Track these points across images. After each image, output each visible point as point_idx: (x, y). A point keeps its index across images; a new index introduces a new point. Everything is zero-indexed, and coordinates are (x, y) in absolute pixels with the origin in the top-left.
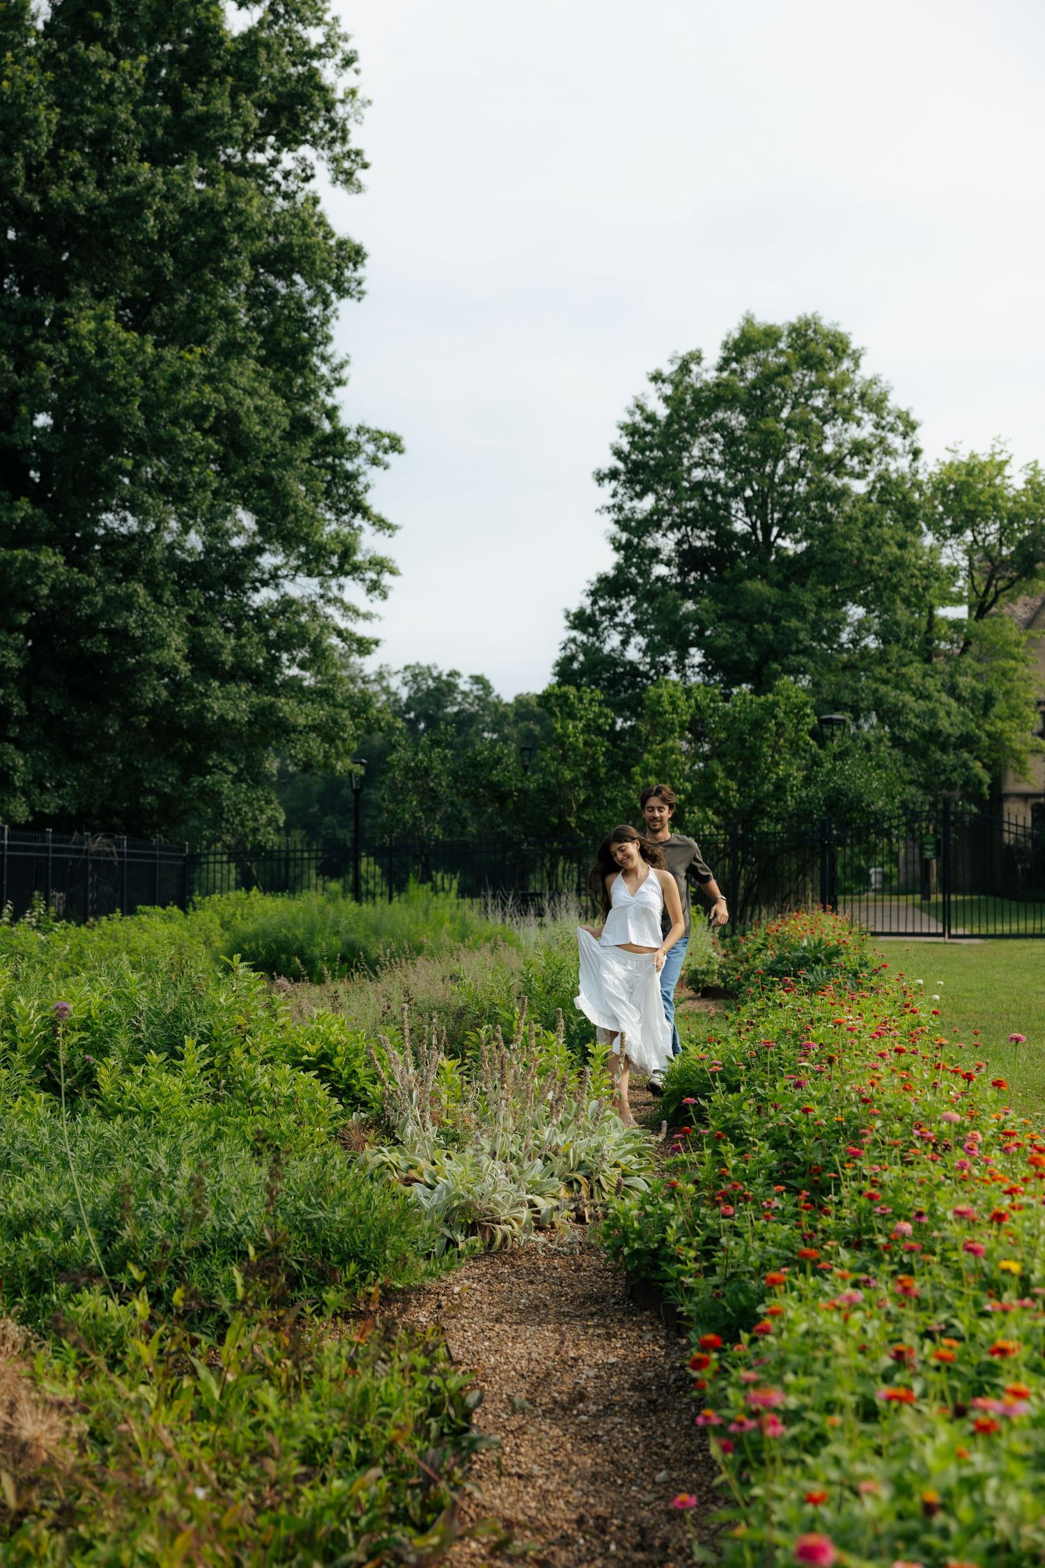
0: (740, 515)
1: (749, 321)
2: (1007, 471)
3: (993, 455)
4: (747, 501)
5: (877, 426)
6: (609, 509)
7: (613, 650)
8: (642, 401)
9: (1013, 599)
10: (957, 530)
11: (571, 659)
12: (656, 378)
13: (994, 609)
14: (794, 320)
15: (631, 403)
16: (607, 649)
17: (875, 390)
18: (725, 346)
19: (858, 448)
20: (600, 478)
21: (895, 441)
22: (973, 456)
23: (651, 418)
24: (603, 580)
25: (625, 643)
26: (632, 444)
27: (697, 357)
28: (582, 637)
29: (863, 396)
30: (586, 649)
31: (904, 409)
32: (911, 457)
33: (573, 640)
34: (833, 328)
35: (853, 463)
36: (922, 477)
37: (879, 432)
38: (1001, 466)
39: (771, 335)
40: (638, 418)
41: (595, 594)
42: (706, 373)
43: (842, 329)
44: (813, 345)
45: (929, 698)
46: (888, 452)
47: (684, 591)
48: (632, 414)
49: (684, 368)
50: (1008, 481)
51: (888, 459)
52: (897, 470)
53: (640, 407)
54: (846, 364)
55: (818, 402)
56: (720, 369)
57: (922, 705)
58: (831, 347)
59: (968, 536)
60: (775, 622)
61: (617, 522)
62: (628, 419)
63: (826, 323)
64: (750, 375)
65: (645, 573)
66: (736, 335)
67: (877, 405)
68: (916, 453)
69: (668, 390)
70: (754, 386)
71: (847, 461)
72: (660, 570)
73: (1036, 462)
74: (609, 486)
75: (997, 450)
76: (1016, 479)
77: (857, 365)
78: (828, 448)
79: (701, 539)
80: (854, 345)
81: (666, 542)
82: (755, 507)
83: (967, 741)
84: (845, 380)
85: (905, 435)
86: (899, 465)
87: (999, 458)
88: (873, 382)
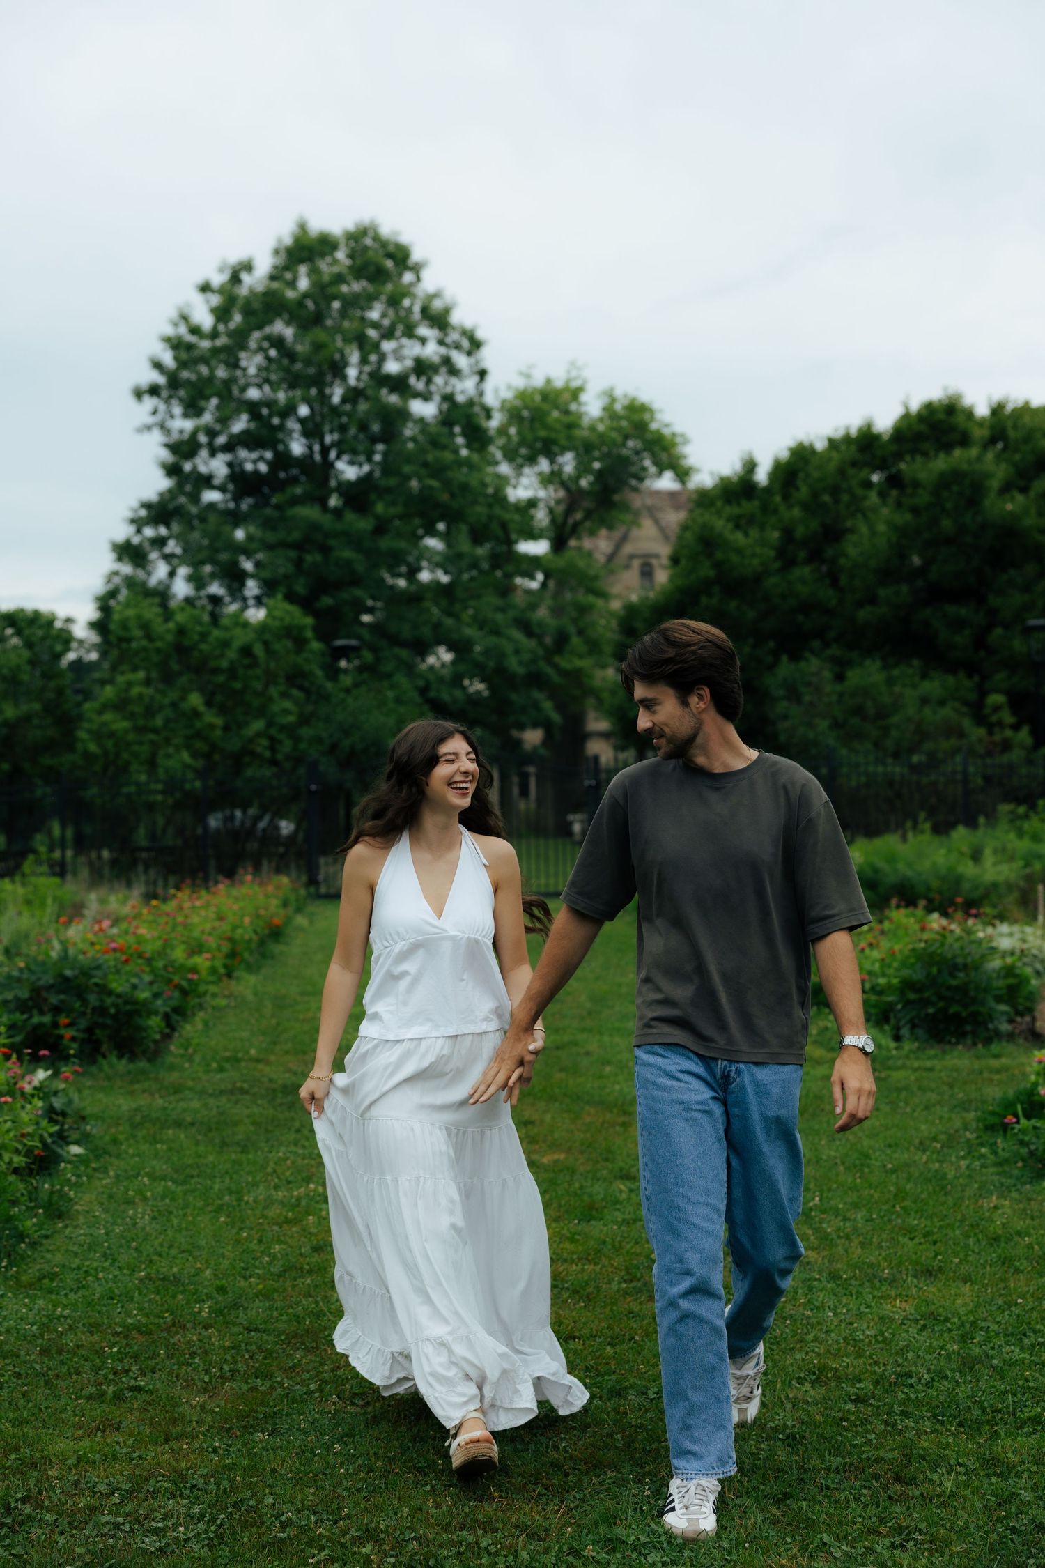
0: (296, 435)
1: (302, 227)
2: (584, 397)
3: (568, 381)
4: (302, 421)
5: (441, 342)
6: (149, 428)
7: (160, 582)
8: (186, 311)
9: (593, 533)
10: (532, 460)
11: (113, 594)
12: (205, 288)
13: (573, 543)
14: (350, 226)
15: (173, 314)
16: (153, 582)
17: (437, 305)
18: (277, 252)
19: (422, 368)
20: (138, 394)
21: (461, 361)
22: (548, 381)
23: (195, 330)
24: (147, 506)
25: (172, 574)
26: (176, 358)
27: (248, 267)
28: (127, 569)
29: (425, 311)
30: (130, 582)
31: (468, 324)
32: (476, 378)
33: (116, 573)
34: (393, 238)
35: (417, 384)
36: (490, 400)
37: (443, 350)
38: (576, 393)
39: (326, 244)
40: (183, 330)
41: (138, 523)
42: (255, 281)
43: (404, 239)
44: (371, 253)
45: (496, 632)
46: (454, 371)
47: (235, 518)
48: (176, 325)
49: (235, 279)
50: (583, 409)
51: (454, 380)
52: (462, 392)
53: (185, 318)
54: (408, 277)
55: (374, 315)
56: (273, 278)
57: (492, 640)
58: (390, 256)
59: (544, 465)
60: (325, 550)
61: (167, 446)
62: (169, 331)
63: (385, 230)
64: (303, 284)
65: (195, 498)
66: (288, 241)
67: (439, 320)
68: (482, 374)
69: (215, 300)
70: (306, 295)
71: (412, 380)
72: (211, 496)
73: (612, 389)
74: (150, 402)
75: (574, 373)
76: (592, 407)
77: (419, 279)
78: (392, 367)
79: (255, 462)
80: (416, 256)
81: (218, 466)
82: (311, 430)
83: (535, 679)
84: (407, 292)
85: (469, 353)
86: (465, 388)
87: (574, 384)
88: (436, 295)
